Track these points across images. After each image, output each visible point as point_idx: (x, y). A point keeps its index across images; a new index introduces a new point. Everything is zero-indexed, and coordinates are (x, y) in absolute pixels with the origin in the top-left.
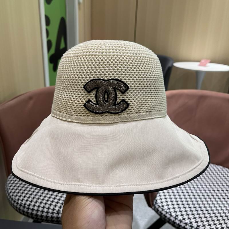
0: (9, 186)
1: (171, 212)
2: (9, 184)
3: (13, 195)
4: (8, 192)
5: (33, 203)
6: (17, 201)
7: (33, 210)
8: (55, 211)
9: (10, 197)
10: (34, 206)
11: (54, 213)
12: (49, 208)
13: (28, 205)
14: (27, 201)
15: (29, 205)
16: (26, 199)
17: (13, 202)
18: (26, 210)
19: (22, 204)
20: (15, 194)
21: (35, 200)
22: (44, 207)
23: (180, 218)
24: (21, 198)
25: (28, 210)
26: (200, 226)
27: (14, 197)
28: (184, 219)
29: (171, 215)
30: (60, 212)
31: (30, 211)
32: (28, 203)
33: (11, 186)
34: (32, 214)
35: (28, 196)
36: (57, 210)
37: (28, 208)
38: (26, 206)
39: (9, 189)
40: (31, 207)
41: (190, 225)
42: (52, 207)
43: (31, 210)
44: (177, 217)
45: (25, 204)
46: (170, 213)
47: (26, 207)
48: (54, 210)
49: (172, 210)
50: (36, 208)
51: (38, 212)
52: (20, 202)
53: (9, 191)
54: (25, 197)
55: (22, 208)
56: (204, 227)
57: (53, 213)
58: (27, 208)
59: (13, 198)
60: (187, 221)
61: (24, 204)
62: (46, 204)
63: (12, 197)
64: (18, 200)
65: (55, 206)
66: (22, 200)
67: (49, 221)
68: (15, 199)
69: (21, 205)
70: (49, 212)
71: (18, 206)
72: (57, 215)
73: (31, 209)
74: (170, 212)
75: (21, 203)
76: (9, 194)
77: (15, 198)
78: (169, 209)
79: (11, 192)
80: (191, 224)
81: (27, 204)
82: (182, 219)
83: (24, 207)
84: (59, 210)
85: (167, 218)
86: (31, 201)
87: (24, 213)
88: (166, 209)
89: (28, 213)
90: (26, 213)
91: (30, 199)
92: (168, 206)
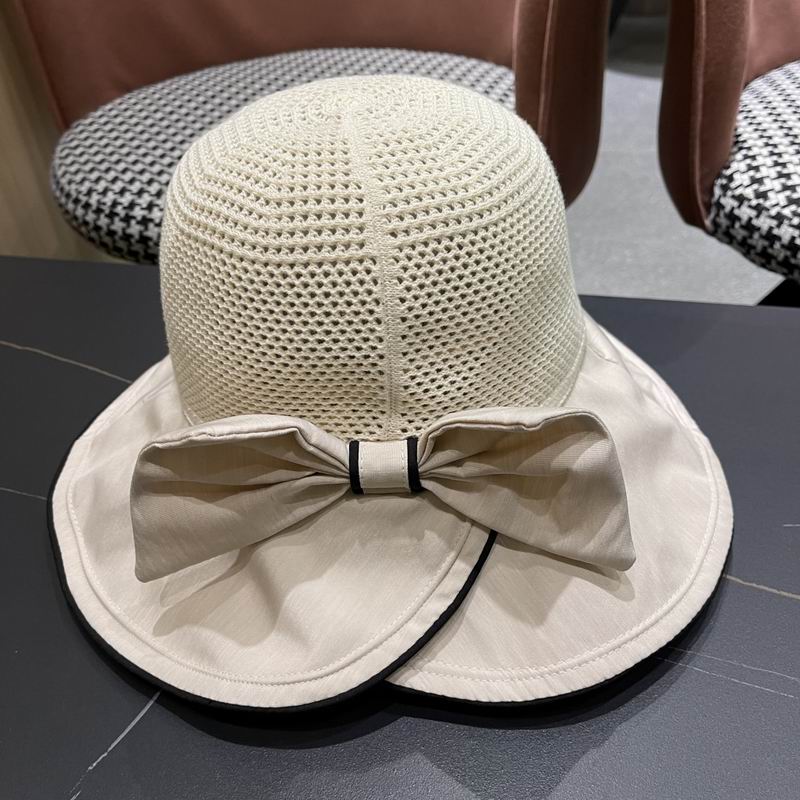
0: (61, 158)
2: (62, 151)
3: (70, 182)
4: (55, 176)
5: (145, 200)
6: (84, 199)
7: (145, 221)
9: (62, 190)
10: (150, 207)
13: (125, 208)
14: (122, 192)
15: (132, 205)
16: (118, 186)
17: (71, 206)
18: (118, 225)
19: (104, 204)
20: (79, 177)
21: (154, 188)
24: (101, 186)
25: (129, 225)
27: (73, 187)
31: (135, 229)
32: (126, 199)
33: (67, 156)
34: (144, 240)
35: (128, 176)
38: (119, 209)
39: (61, 165)
40: (138, 213)
43: (138, 223)
45: (115, 204)
47: (117, 214)
52: (94, 199)
53: (60, 173)
54: (114, 180)
55: (103, 221)
58: (122, 220)
59: (69, 190)
61: (109, 204)
63: (67, 188)
64: (89, 192)
66: (104, 192)
68: (80, 192)
69: (99, 211)
71: (90, 217)
73: (139, 218)
75: (99, 202)
76: (58, 183)
77: (76, 190)
79: (65, 173)
81: (121, 204)
83: (112, 215)
85: (783, 246)
86: (140, 193)
87: (114, 241)
88: (777, 205)
89: (127, 237)
90: (121, 238)
91: (136, 187)
92: (788, 193)
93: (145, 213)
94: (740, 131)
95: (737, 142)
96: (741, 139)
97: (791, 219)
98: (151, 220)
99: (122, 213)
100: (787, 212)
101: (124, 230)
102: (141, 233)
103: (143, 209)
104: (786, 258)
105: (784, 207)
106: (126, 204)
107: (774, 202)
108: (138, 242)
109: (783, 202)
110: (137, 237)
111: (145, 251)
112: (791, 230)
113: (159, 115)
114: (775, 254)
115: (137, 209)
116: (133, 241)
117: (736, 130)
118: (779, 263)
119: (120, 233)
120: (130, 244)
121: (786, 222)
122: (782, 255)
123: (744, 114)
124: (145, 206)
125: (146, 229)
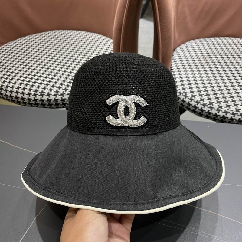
1: (186, 93)
5: (11, 85)
7: (11, 92)
8: (38, 93)
10: (13, 87)
11: (37, 94)
12: (30, 90)
13: (5, 87)
14: (4, 82)
15: (7, 87)
16: (3, 80)
21: (14, 81)
22: (24, 89)
23: (198, 98)
25: (7, 92)
26: (223, 107)
28: (202, 100)
29: (186, 96)
30: (44, 93)
31: (8, 94)
34: (11, 97)
35: (5, 77)
36: (40, 91)
37: (6, 90)
38: (3, 87)
40: (9, 89)
41: (209, 106)
42: (34, 88)
43: (9, 92)
44: (193, 98)
46: (184, 94)
47: (3, 89)
48: (36, 91)
49: (188, 90)
50: (15, 90)
51: (18, 95)
56: (228, 108)
57: (35, 95)
60: (207, 102)
62: (27, 85)
65: (38, 87)
67: (33, 105)
70: (31, 94)
72: (41, 97)
73: (10, 91)
74: (184, 92)
78: (184, 89)
80: (211, 105)
81: (4, 86)
82: (199, 100)
84: (42, 92)
85: (181, 100)
86: (9, 82)
87: (2, 96)
88: (180, 89)
89: (7, 96)
90: (4, 96)
91: (8, 80)
92: (182, 86)
93: (11, 89)
94: (172, 66)
95: (171, 70)
96: (172, 68)
97: (183, 94)
98: (13, 91)
99: (5, 89)
100: (182, 92)
101: (5, 93)
102: (10, 95)
103: (10, 88)
104: (182, 103)
105: (181, 90)
106: (5, 86)
107: (179, 89)
108: (9, 97)
109: (181, 89)
110: (9, 96)
111: (12, 99)
112: (183, 97)
113: (13, 54)
114: (179, 102)
115: (9, 87)
116: (8, 96)
117: (171, 65)
118: (181, 104)
119: (4, 94)
120: (7, 97)
121: (182, 94)
122: (181, 102)
123: (174, 60)
124: (11, 87)
125: (12, 94)
